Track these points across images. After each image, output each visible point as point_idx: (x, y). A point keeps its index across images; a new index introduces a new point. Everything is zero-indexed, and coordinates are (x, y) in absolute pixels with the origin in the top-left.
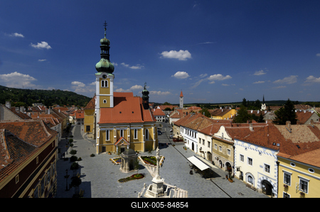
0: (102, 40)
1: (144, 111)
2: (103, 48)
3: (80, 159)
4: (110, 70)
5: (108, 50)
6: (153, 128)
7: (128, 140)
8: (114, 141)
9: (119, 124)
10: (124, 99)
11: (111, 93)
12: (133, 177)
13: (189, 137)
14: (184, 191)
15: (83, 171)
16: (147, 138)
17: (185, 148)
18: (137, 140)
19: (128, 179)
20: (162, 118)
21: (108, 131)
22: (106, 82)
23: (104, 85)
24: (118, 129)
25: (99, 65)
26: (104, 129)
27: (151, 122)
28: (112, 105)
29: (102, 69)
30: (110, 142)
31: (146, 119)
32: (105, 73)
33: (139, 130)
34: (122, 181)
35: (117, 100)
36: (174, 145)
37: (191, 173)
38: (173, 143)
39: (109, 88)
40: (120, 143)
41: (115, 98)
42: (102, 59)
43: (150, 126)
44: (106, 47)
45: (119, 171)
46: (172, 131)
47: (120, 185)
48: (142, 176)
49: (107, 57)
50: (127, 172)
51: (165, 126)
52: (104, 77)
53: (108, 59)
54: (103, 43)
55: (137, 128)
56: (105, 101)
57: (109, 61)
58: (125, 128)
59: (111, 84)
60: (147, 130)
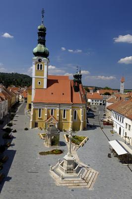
0: (39, 27)
1: (74, 93)
2: (40, 34)
3: (15, 131)
4: (45, 54)
5: (45, 36)
6: (81, 110)
7: (57, 118)
8: (45, 118)
9: (50, 104)
10: (56, 81)
11: (45, 76)
12: (53, 152)
13: (117, 122)
14: (95, 172)
15: (14, 141)
16: (75, 118)
17: (112, 132)
18: (66, 120)
19: (48, 153)
20: (99, 102)
21: (40, 110)
22: (41, 65)
23: (39, 68)
24: (49, 108)
25: (35, 50)
26: (36, 107)
27: (80, 104)
28: (45, 86)
29: (38, 54)
30: (41, 119)
31: (74, 101)
32: (40, 58)
33: (67, 110)
34: (41, 153)
35: (50, 82)
36: (102, 128)
37: (109, 156)
38: (102, 125)
39: (43, 71)
40: (49, 121)
41: (48, 80)
42: (39, 45)
43: (79, 108)
44: (42, 33)
45: (43, 144)
46: (105, 115)
47: (39, 157)
48: (61, 152)
49: (42, 42)
50: (49, 147)
51: (100, 110)
52: (40, 61)
53: (44, 44)
54: (40, 30)
55: (66, 108)
56: (39, 83)
57: (45, 46)
58: (55, 108)
59: (45, 67)
60: (75, 112)
